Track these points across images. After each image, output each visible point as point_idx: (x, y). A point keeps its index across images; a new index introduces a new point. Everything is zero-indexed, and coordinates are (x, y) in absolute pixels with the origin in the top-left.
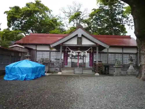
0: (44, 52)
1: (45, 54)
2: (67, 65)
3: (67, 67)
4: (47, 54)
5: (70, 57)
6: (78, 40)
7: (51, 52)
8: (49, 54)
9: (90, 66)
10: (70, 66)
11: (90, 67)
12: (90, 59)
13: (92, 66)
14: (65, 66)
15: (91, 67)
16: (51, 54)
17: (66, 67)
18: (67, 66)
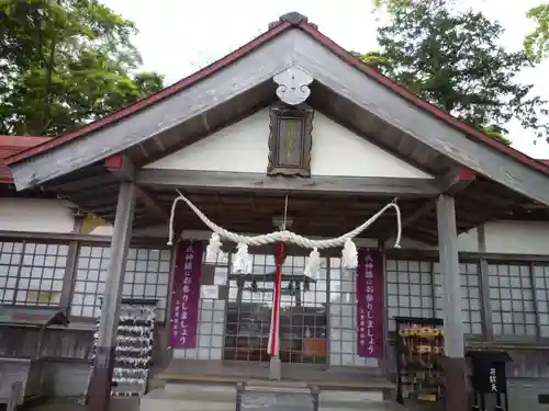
0: (30, 247)
1: (39, 261)
2: (191, 342)
3: (191, 361)
4: (50, 262)
5: (215, 288)
6: (275, 130)
7: (81, 243)
8: (62, 262)
9: (362, 351)
10: (217, 354)
11: (360, 361)
12: (362, 304)
13: (378, 354)
14: (178, 353)
15: (373, 362)
16: (82, 263)
17: (183, 362)
18: (191, 354)
